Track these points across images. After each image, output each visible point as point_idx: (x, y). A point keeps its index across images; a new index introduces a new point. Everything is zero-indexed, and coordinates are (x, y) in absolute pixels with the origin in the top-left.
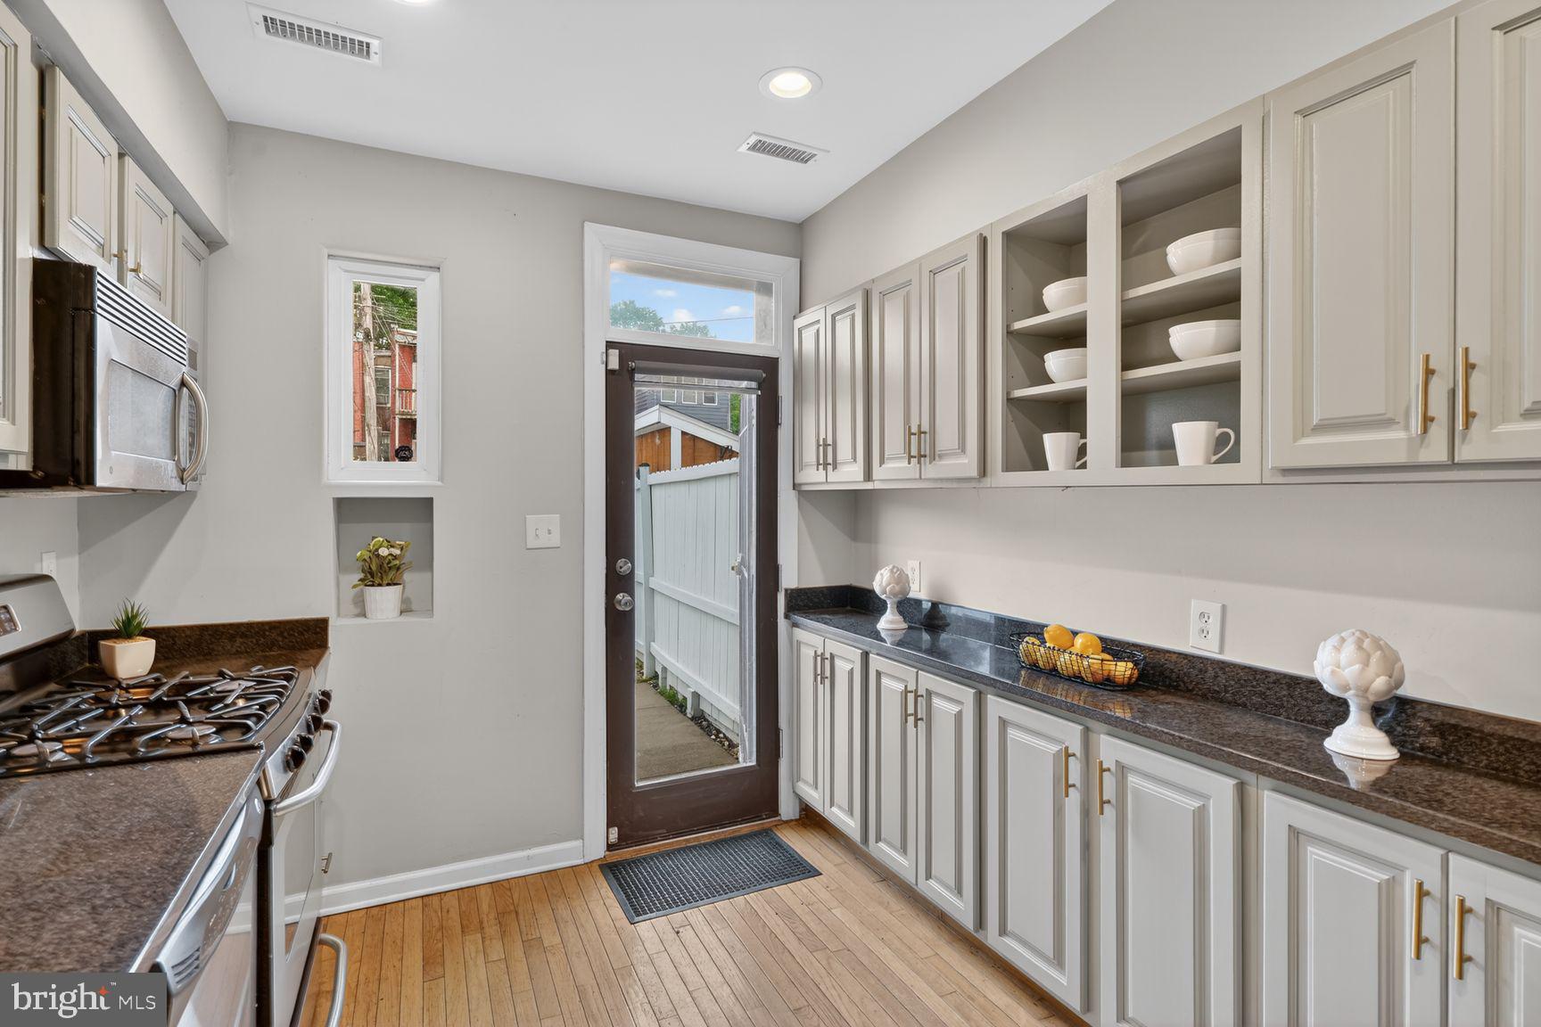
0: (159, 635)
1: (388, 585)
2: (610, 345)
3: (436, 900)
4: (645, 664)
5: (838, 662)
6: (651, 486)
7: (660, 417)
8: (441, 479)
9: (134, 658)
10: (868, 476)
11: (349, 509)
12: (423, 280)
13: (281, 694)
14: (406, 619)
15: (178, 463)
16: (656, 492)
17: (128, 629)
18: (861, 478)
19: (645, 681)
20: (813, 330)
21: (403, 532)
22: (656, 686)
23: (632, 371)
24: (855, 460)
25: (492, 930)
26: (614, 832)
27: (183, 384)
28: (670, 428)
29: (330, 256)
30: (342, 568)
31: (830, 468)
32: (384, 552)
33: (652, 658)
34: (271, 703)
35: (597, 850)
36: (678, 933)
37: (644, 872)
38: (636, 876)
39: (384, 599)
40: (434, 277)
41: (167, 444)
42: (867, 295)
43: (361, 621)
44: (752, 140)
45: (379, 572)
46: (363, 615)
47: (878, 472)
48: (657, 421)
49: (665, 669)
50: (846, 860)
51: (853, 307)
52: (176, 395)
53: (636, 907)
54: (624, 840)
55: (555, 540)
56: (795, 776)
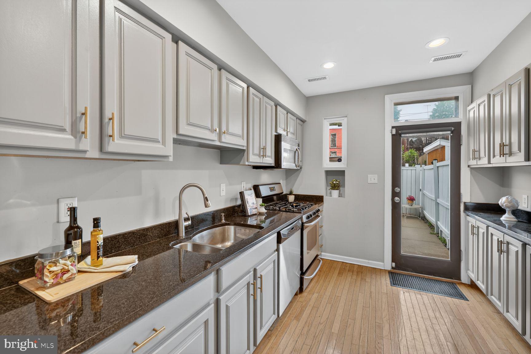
0: (295, 195)
1: (336, 190)
2: (393, 127)
3: (345, 264)
4: (435, 228)
5: (480, 230)
6: (438, 167)
7: (440, 143)
8: (347, 166)
9: (291, 198)
10: (489, 162)
11: (329, 173)
12: (343, 120)
13: (309, 207)
14: (339, 198)
15: (295, 164)
16: (440, 168)
17: (291, 193)
18: (487, 163)
19: (434, 234)
20: (473, 110)
21: (339, 178)
22: (438, 237)
23: (400, 135)
24: (485, 156)
25: (355, 273)
26: (394, 264)
27: (297, 150)
28: (445, 146)
29: (324, 119)
30: (327, 185)
31: (478, 159)
32: (335, 182)
33: (438, 228)
34: (307, 208)
35: (389, 268)
36: (404, 293)
37: (401, 277)
38: (398, 277)
39: (335, 193)
40: (346, 119)
41: (294, 161)
42: (489, 96)
43: (331, 197)
44: (433, 59)
45: (335, 187)
46: (331, 196)
47: (492, 160)
48: (439, 144)
49: (441, 231)
50: (484, 301)
51: (484, 101)
52: (295, 152)
53: (394, 283)
54: (396, 268)
55: (376, 181)
56: (467, 269)
